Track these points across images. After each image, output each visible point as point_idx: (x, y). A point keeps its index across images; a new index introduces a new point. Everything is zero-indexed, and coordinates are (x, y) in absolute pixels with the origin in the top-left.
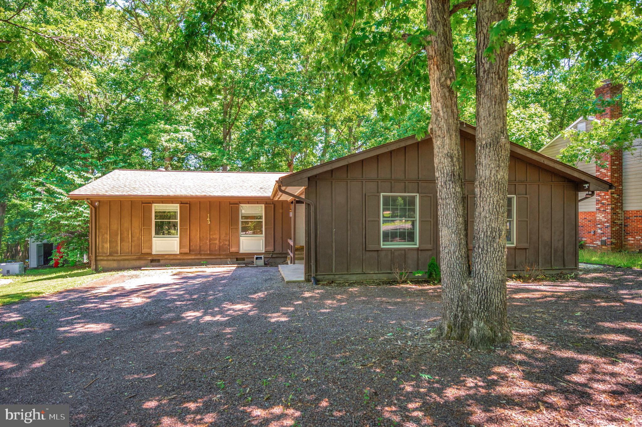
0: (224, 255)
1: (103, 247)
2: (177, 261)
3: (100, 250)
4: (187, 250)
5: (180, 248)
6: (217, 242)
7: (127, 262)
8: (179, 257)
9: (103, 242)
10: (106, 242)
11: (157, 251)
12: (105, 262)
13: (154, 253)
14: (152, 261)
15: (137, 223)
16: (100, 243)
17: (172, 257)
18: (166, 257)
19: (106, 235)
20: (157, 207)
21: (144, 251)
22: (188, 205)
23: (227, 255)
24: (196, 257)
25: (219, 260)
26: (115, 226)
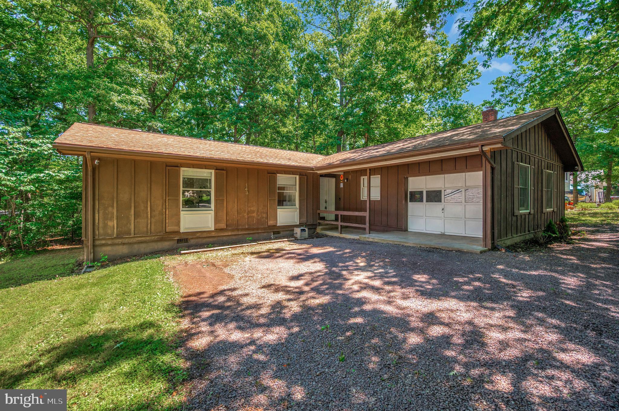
0: (262, 229)
1: (105, 226)
2: (211, 240)
3: (101, 231)
4: (223, 225)
5: (215, 223)
6: (255, 215)
7: (143, 245)
8: (213, 234)
9: (105, 219)
10: (111, 219)
11: (186, 228)
12: (109, 248)
13: (182, 231)
14: (179, 241)
15: (158, 192)
16: (101, 220)
17: (205, 235)
18: (198, 235)
19: (110, 209)
20: (186, 172)
21: (169, 228)
22: (224, 172)
23: (264, 229)
24: (233, 233)
25: (257, 235)
26: (125, 196)
